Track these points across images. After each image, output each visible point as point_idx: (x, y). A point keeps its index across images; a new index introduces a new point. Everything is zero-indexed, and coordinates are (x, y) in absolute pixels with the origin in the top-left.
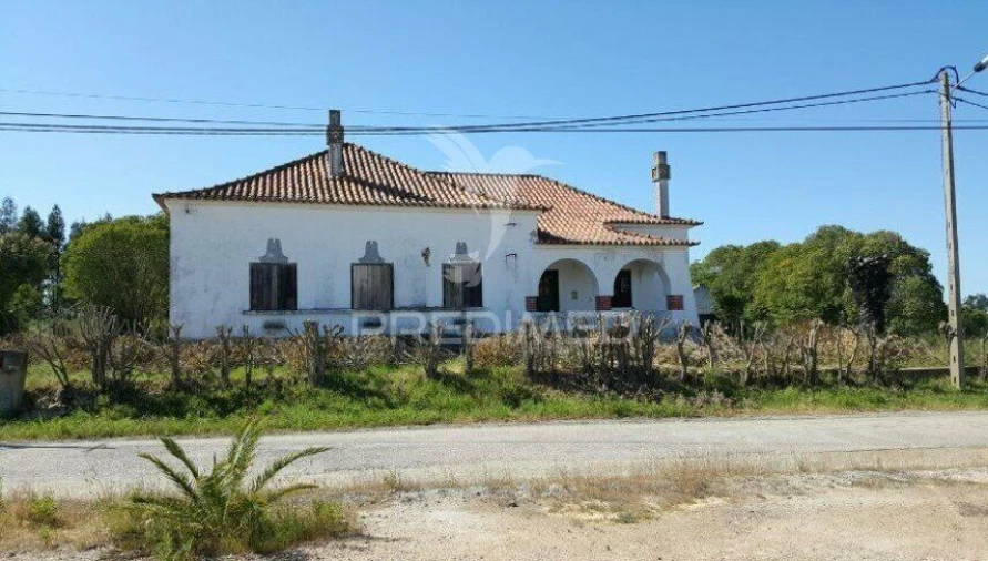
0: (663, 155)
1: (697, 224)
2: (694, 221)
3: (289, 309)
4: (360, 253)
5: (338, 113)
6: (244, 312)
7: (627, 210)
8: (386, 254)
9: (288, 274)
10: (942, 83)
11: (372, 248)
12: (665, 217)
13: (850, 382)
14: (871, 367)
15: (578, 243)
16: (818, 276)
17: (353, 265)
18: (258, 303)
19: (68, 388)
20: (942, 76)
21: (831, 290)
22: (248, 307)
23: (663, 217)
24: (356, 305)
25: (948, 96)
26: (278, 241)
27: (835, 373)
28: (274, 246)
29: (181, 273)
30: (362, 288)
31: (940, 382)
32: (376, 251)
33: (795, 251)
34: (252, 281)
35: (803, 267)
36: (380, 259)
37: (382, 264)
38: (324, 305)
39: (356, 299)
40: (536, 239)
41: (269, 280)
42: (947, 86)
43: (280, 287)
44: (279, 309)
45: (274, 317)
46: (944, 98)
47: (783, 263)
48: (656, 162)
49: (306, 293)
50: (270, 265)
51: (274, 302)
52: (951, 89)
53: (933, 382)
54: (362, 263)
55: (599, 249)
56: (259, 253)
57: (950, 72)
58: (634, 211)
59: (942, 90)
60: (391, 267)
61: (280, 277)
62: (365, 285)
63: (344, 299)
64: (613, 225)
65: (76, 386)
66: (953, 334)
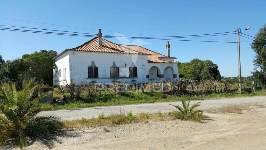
0: (169, 42)
1: (177, 58)
2: (176, 58)
3: (97, 78)
4: (112, 65)
5: (101, 30)
6: (87, 79)
7: (160, 54)
8: (117, 65)
9: (96, 69)
10: (238, 32)
11: (114, 63)
12: (169, 56)
13: (221, 92)
14: (225, 89)
15: (157, 62)
16: (195, 70)
17: (110, 67)
18: (90, 76)
19: (65, 97)
20: (238, 30)
21: (198, 73)
22: (88, 77)
23: (169, 57)
24: (111, 77)
25: (239, 35)
26: (94, 61)
27: (219, 90)
28: (93, 62)
29: (72, 69)
30: (112, 73)
31: (237, 92)
32: (115, 64)
33: (188, 64)
34: (88, 71)
35: (192, 68)
36: (116, 66)
37: (117, 67)
38: (104, 77)
39: (111, 76)
40: (148, 61)
41: (92, 71)
42: (239, 32)
43: (95, 73)
44: (95, 78)
45: (94, 80)
46: (238, 35)
47: (186, 67)
48: (167, 44)
49: (100, 74)
50: (92, 67)
51: (93, 76)
52: (240, 33)
53: (235, 92)
54: (112, 67)
55: (161, 64)
56: (90, 64)
57: (239, 29)
58: (162, 55)
59: (238, 33)
60: (118, 68)
61: (95, 70)
62: (113, 72)
63: (108, 75)
64: (160, 58)
65: (67, 96)
66: (240, 82)
